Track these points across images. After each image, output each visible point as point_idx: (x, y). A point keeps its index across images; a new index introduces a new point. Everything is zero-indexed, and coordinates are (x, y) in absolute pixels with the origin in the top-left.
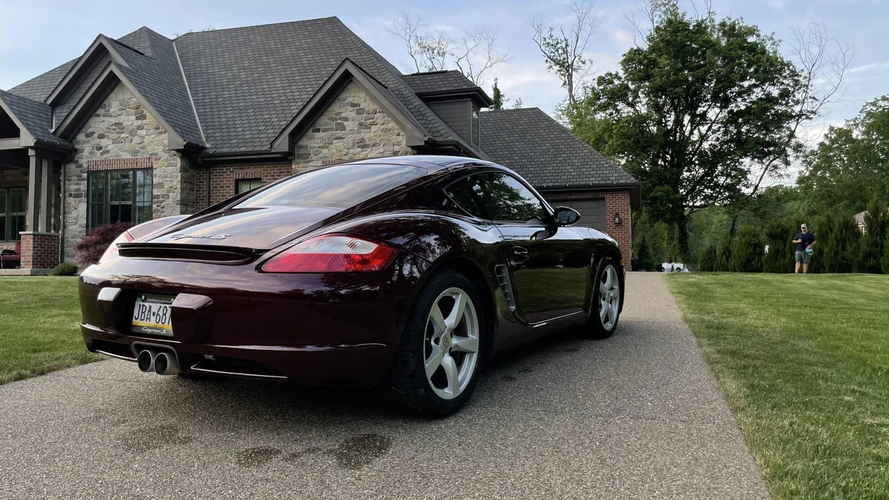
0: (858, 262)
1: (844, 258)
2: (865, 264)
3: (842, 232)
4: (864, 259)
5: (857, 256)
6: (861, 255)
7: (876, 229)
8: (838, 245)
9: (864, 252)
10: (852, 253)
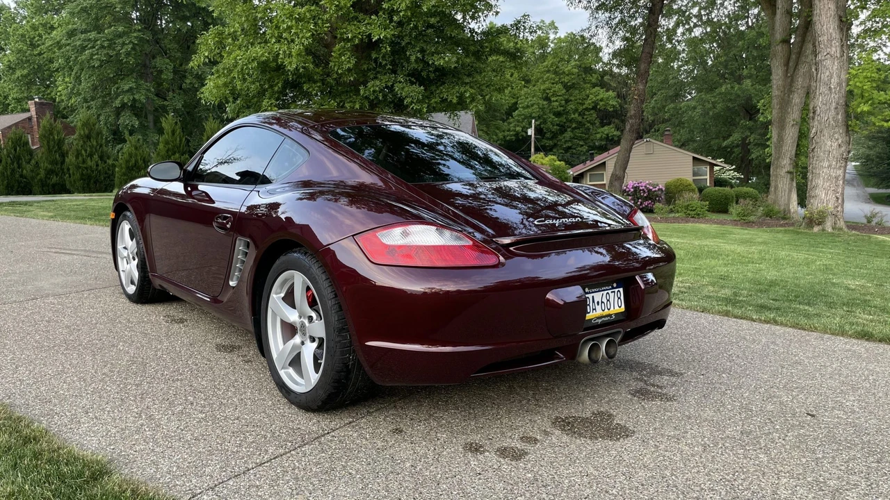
0: (41, 180)
1: (21, 176)
2: (48, 181)
3: (15, 150)
4: (46, 177)
5: (38, 174)
6: (42, 173)
7: (54, 147)
8: (13, 163)
9: (45, 170)
10: (32, 171)
